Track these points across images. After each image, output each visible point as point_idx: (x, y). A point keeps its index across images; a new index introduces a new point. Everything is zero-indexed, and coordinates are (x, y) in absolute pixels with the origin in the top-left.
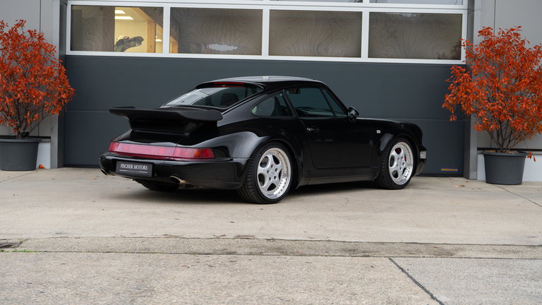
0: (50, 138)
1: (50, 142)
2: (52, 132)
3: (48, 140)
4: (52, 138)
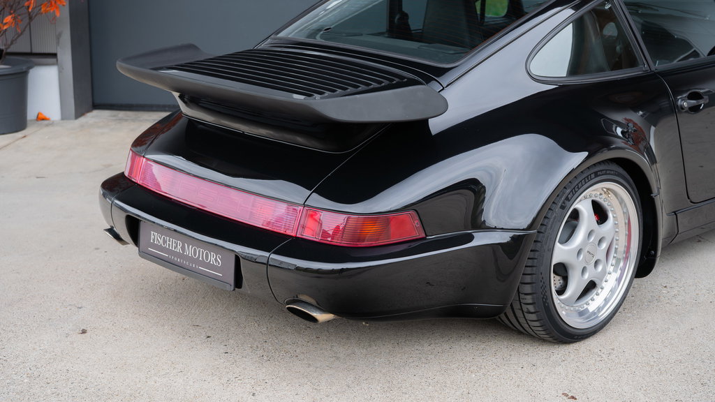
0: (54, 55)
1: (56, 64)
2: (58, 43)
3: (52, 60)
4: (59, 56)
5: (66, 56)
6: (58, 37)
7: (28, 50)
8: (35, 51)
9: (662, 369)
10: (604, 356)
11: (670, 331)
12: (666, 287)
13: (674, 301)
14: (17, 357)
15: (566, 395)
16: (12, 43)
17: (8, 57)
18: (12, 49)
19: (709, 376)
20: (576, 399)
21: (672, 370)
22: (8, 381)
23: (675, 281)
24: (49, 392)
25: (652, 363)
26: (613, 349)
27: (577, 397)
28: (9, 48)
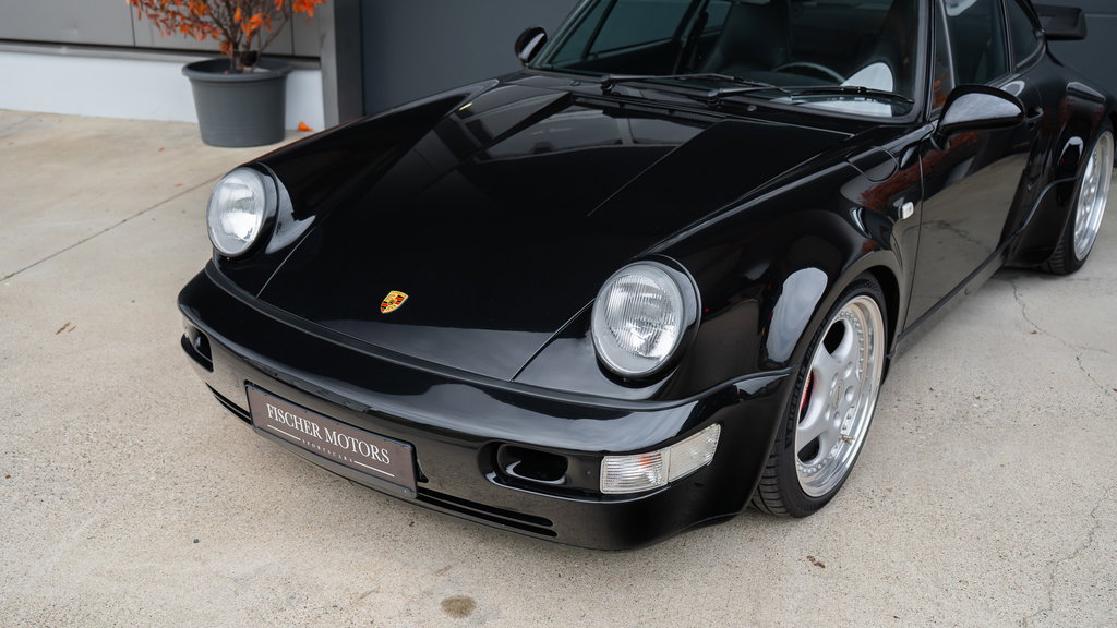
0: (317, 59)
1: (319, 68)
2: (322, 45)
3: (316, 64)
4: (323, 60)
5: (330, 60)
6: (322, 38)
7: (289, 52)
8: (298, 53)
9: (951, 527)
10: (876, 500)
11: (972, 468)
12: (978, 398)
13: (986, 420)
14: (156, 442)
15: (811, 559)
16: (266, 44)
17: (263, 59)
18: (268, 50)
19: (1011, 543)
20: (824, 567)
21: (963, 529)
22: (131, 477)
23: (992, 391)
24: (172, 497)
25: (938, 517)
26: (890, 490)
27: (826, 565)
28: (263, 48)
